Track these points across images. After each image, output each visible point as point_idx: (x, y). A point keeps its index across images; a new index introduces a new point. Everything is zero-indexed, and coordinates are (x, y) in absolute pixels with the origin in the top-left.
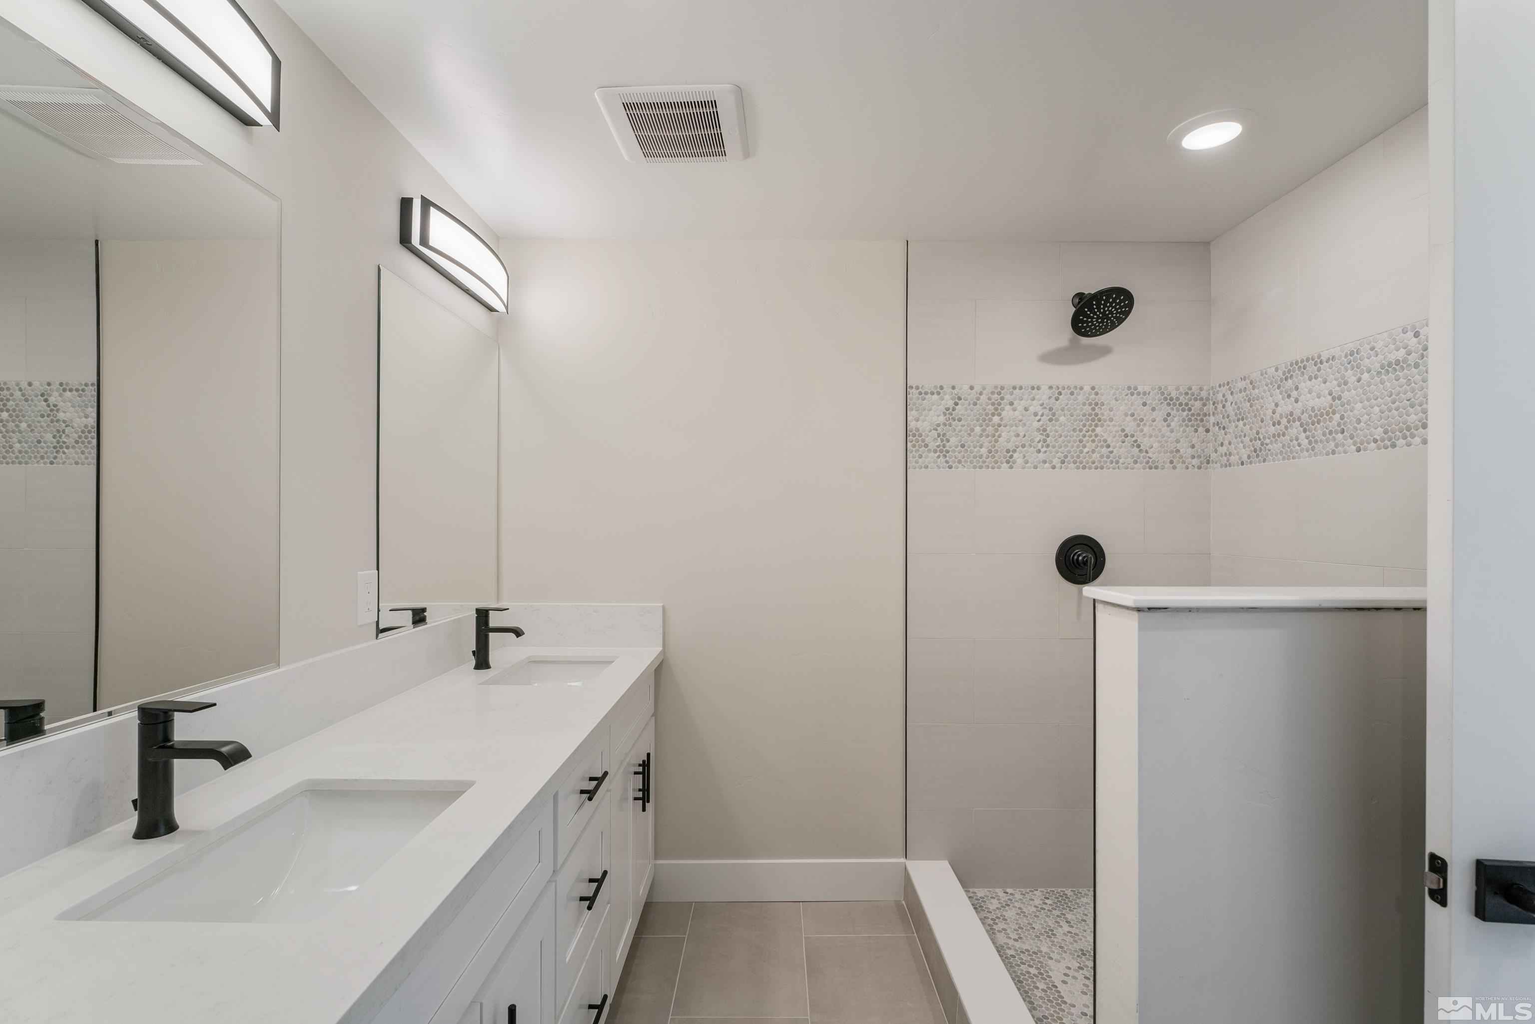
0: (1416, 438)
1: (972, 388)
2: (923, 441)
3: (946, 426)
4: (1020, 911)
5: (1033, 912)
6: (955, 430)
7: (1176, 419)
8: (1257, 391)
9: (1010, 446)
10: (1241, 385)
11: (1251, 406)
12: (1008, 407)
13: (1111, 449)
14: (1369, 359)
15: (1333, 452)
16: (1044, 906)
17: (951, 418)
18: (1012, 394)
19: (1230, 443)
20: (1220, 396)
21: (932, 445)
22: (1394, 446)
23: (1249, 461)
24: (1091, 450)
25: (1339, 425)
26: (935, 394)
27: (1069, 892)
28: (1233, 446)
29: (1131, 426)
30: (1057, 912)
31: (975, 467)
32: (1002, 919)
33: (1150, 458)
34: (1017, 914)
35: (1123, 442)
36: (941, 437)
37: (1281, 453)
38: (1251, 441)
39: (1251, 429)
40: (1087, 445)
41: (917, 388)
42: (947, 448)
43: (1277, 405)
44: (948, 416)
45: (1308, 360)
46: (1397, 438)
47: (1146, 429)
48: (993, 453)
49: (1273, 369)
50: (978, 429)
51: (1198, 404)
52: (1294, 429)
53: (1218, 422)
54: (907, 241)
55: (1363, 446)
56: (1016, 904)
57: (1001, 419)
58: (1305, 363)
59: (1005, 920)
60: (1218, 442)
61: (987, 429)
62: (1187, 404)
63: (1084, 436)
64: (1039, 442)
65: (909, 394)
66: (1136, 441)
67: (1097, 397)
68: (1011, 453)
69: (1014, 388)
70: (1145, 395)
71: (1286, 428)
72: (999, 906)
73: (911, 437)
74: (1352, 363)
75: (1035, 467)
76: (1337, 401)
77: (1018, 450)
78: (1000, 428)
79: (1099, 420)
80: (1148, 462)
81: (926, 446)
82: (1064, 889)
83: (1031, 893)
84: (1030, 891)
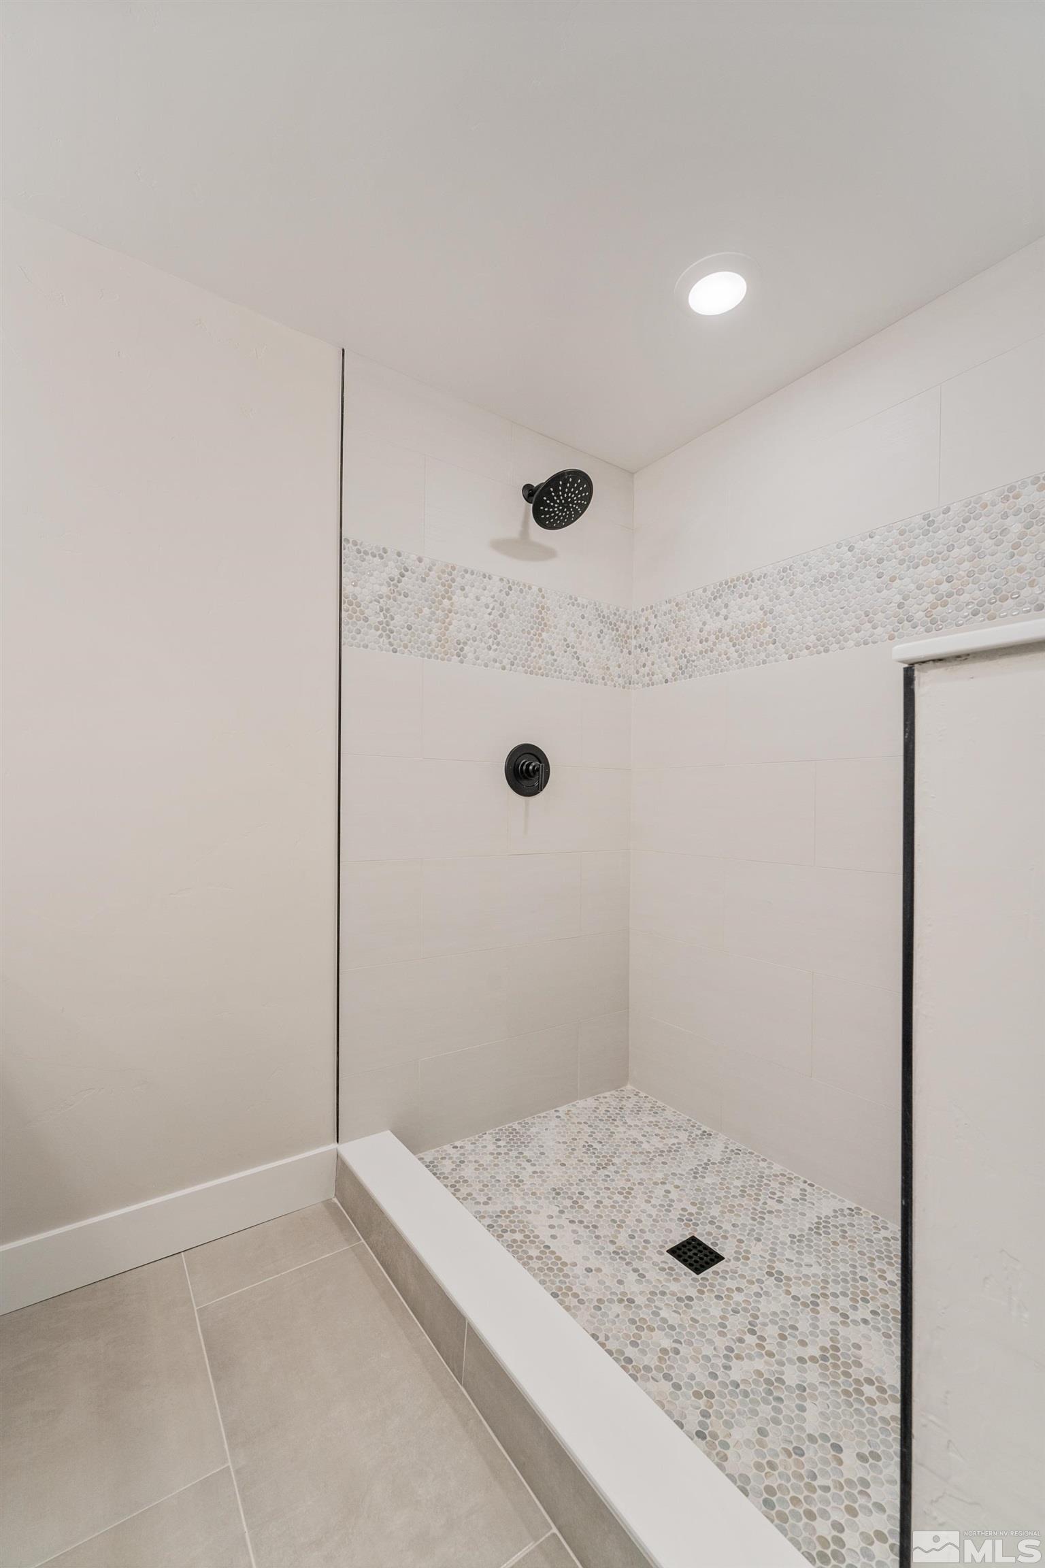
0: (850, 641)
1: (420, 560)
2: (362, 613)
3: (390, 599)
4: (477, 1164)
5: (491, 1161)
6: (400, 607)
7: (607, 637)
8: (682, 612)
9: (461, 637)
10: (666, 607)
11: (676, 627)
12: (459, 592)
13: (555, 657)
14: (802, 574)
15: (764, 662)
16: (499, 1150)
17: (395, 590)
18: (463, 577)
19: (653, 664)
20: (643, 620)
21: (373, 620)
22: (827, 651)
23: (673, 678)
24: (537, 655)
25: (770, 636)
26: (378, 557)
27: (516, 1126)
28: (656, 666)
29: (572, 638)
30: (514, 1154)
31: (423, 656)
32: (463, 1182)
33: (587, 672)
34: (476, 1169)
35: (566, 652)
36: (384, 612)
37: (709, 667)
38: (676, 659)
39: (676, 648)
40: (535, 648)
41: (355, 543)
42: (391, 627)
43: (704, 624)
44: (392, 588)
45: (738, 579)
46: (830, 643)
47: (584, 642)
48: (442, 642)
49: (701, 590)
50: (426, 611)
51: (623, 626)
52: (723, 645)
53: (640, 645)
54: (343, 350)
55: (796, 653)
56: (471, 1158)
57: (452, 604)
58: (735, 582)
59: (466, 1181)
60: (640, 664)
61: (437, 612)
62: (615, 625)
63: (532, 640)
64: (490, 638)
65: (344, 549)
66: (576, 653)
67: (543, 600)
68: (461, 645)
69: (466, 571)
70: (583, 608)
71: (715, 644)
72: (454, 1166)
73: (346, 605)
74: (785, 578)
75: (486, 666)
76: (769, 614)
77: (469, 642)
78: (450, 615)
79: (545, 625)
80: (585, 676)
81: (366, 620)
82: (511, 1125)
83: (480, 1139)
84: (480, 1137)
